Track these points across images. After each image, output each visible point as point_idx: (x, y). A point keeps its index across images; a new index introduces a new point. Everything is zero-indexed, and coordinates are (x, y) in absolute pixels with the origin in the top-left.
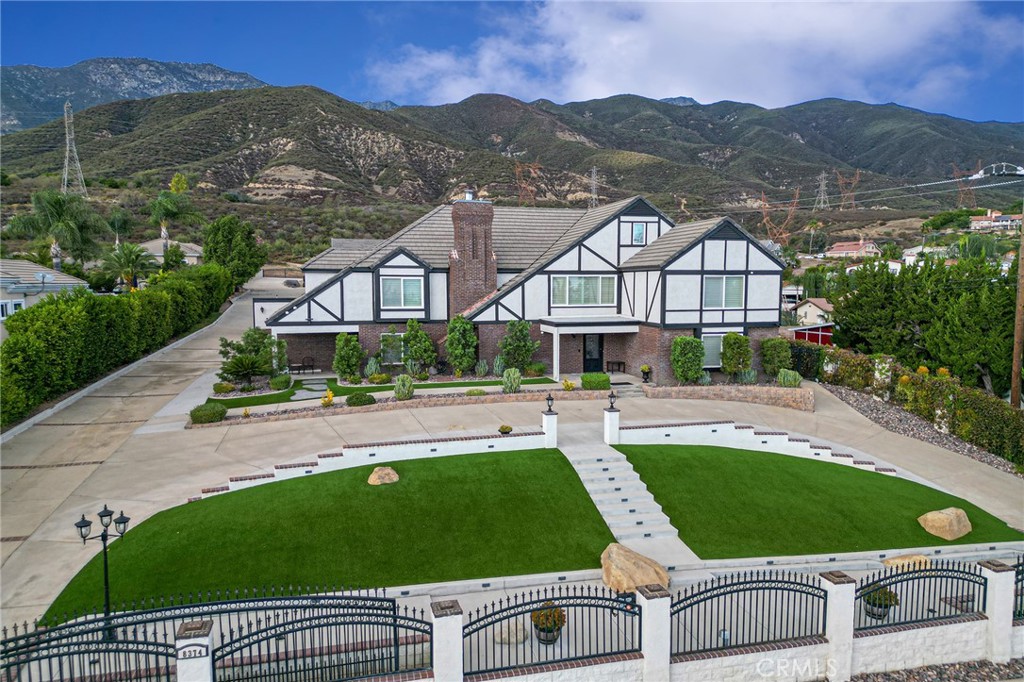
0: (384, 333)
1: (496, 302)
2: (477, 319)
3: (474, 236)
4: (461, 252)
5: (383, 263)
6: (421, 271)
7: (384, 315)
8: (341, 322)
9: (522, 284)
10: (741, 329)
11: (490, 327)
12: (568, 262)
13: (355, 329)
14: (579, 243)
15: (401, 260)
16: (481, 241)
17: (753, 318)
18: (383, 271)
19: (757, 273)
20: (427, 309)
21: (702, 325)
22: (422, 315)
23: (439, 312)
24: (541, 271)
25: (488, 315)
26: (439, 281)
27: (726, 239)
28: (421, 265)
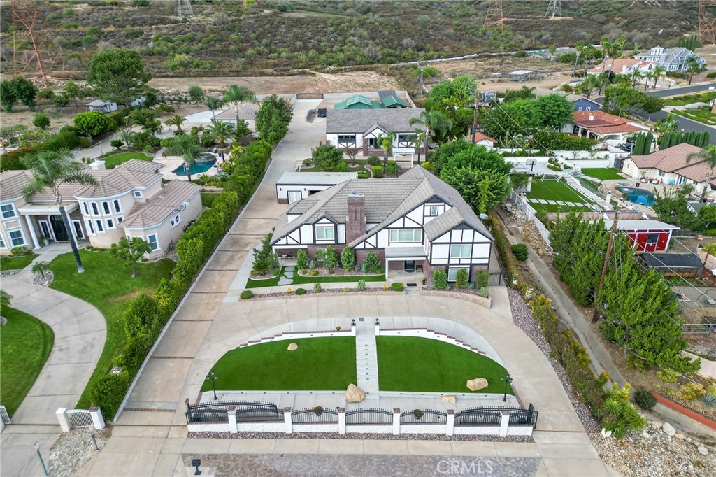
0: (318, 249)
1: (365, 241)
2: (356, 248)
3: (355, 212)
4: (350, 218)
5: (316, 222)
6: (333, 225)
7: (317, 243)
8: (300, 244)
9: (376, 233)
10: (469, 266)
11: (361, 251)
12: (399, 223)
13: (306, 247)
14: (404, 216)
15: (324, 220)
16: (359, 214)
17: (474, 261)
18: (316, 225)
19: (477, 243)
20: (336, 239)
21: (449, 264)
22: (334, 242)
23: (342, 240)
24: (385, 228)
25: (361, 246)
26: (341, 228)
27: (463, 229)
28: (333, 222)
